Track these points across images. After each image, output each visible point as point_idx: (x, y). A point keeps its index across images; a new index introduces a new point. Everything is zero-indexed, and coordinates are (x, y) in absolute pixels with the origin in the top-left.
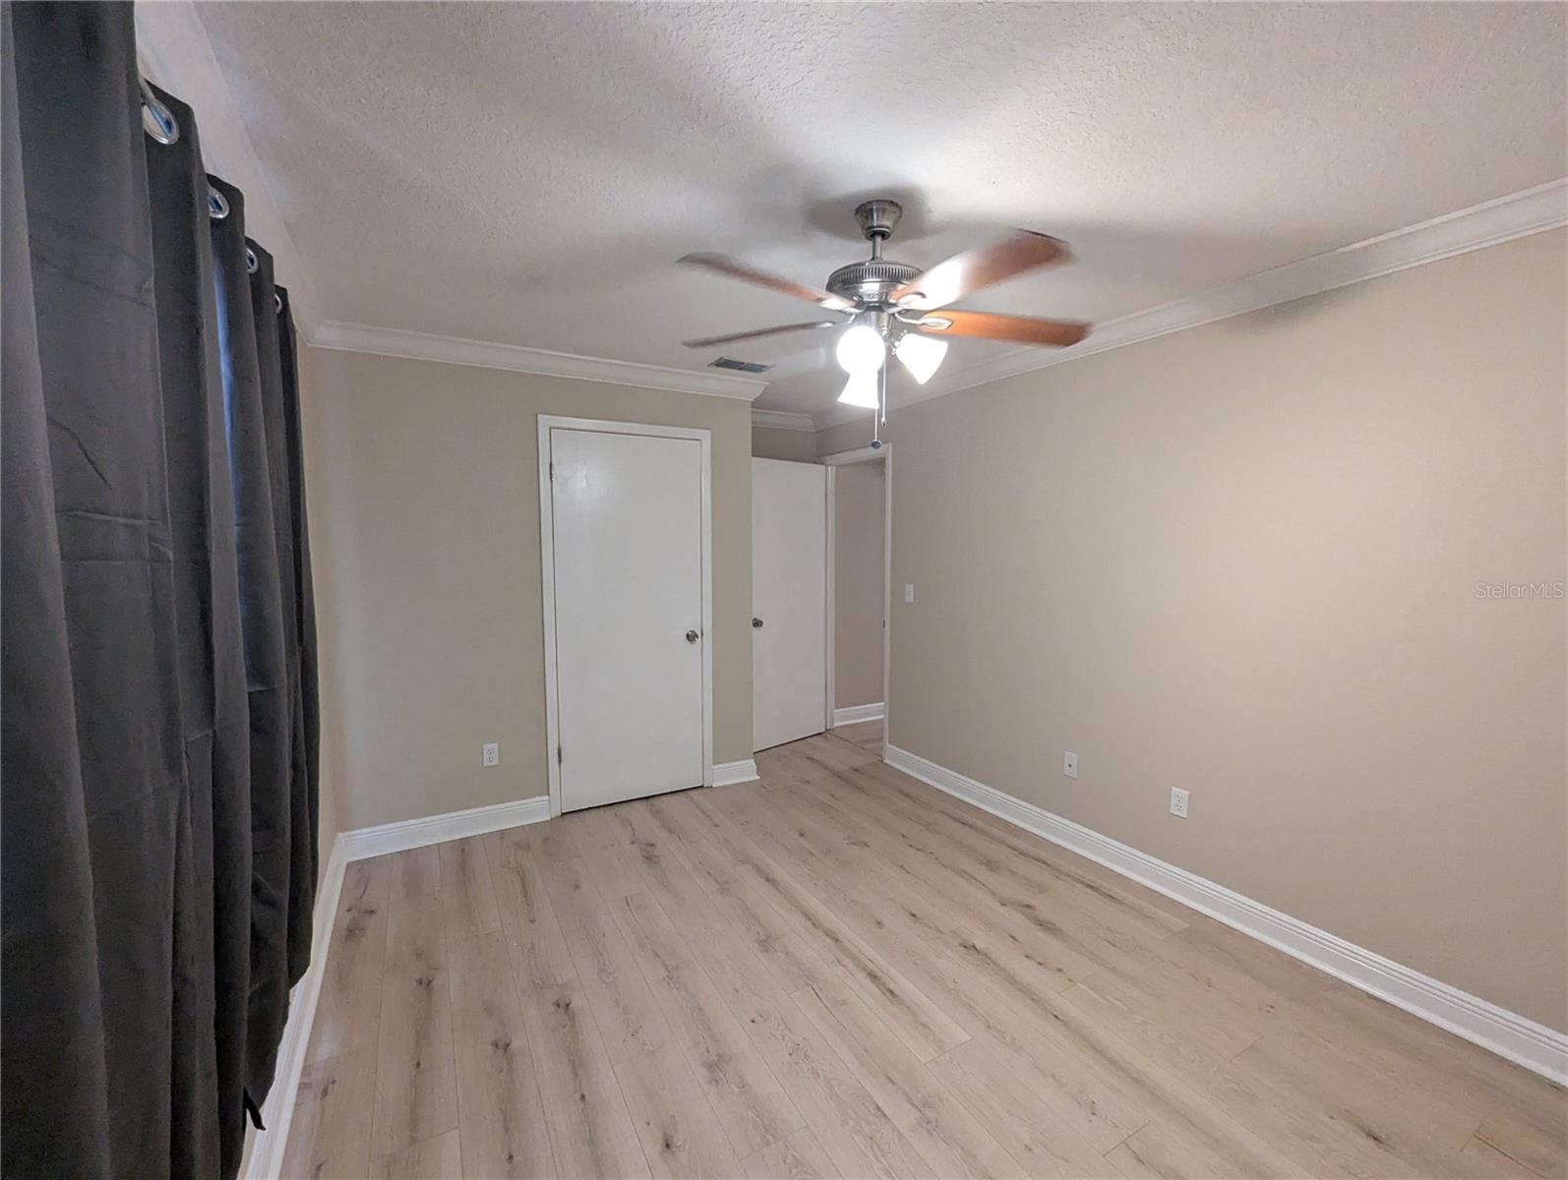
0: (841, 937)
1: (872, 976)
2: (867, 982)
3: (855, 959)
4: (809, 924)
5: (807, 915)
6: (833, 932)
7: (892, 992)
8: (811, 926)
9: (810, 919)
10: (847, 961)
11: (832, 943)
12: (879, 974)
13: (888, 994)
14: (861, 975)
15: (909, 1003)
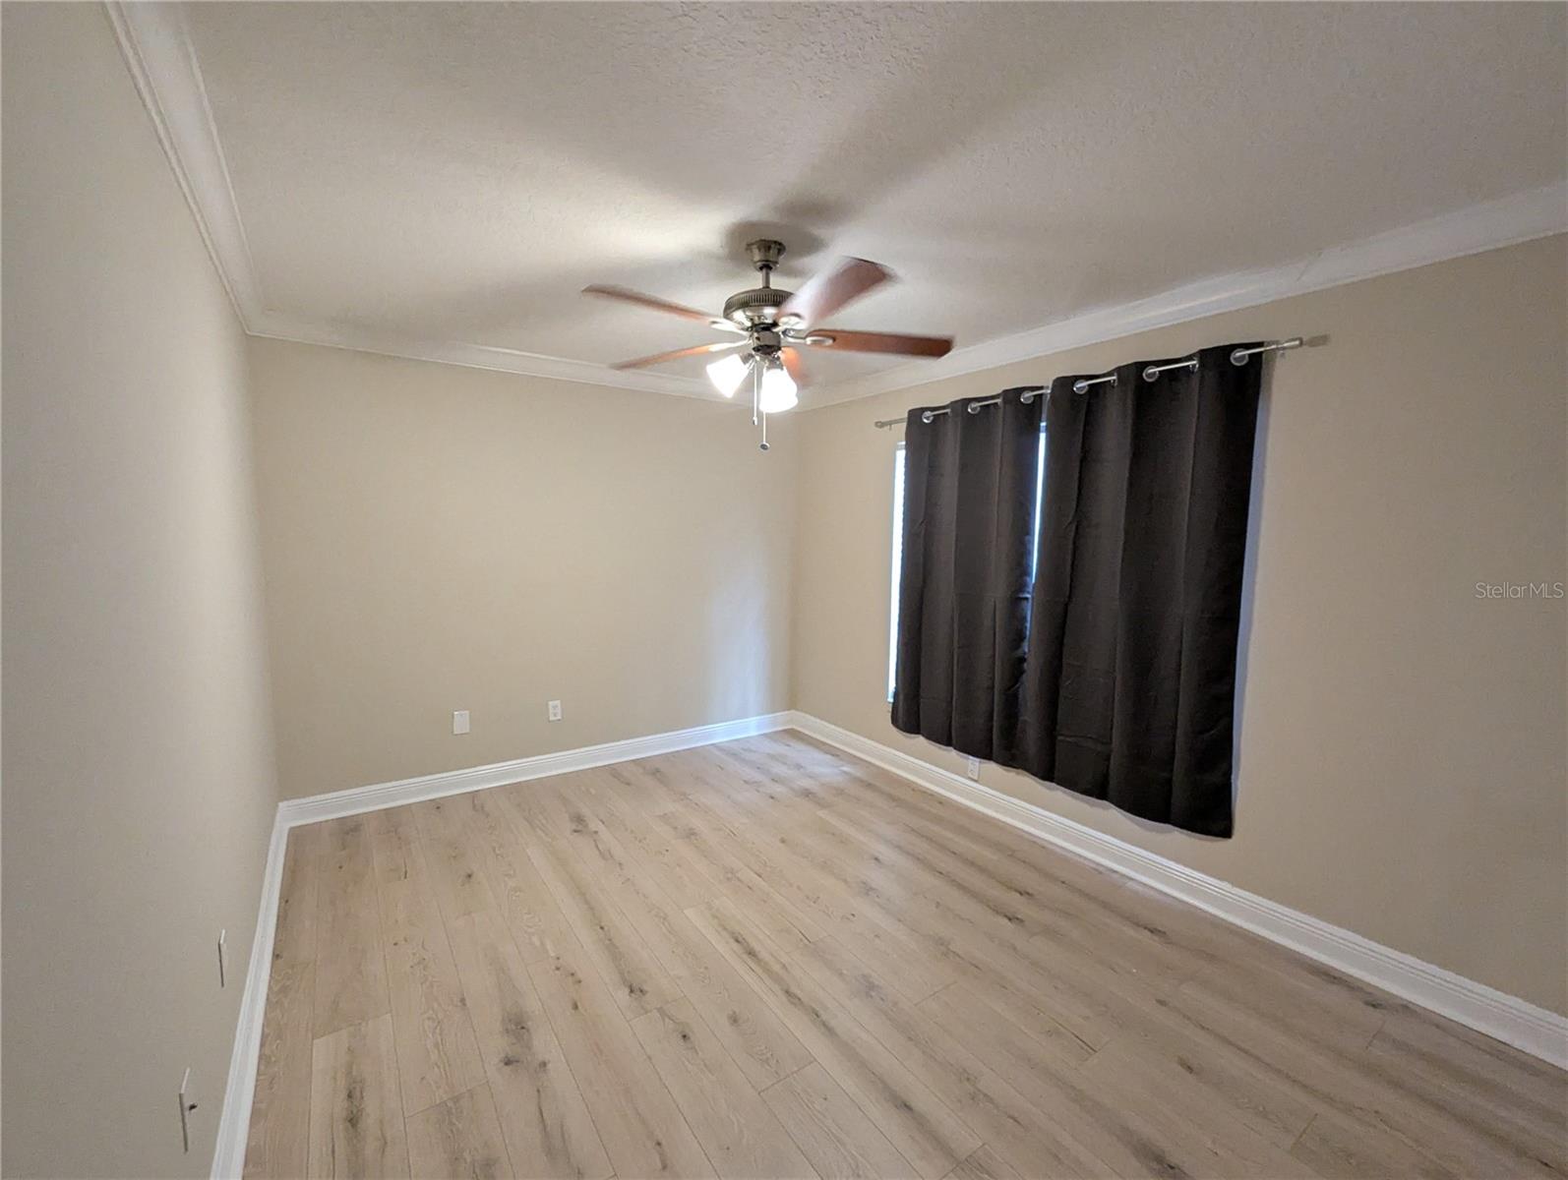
0: (784, 998)
1: (751, 953)
2: (757, 947)
3: (768, 971)
4: (824, 1017)
5: (829, 1030)
6: (792, 1003)
7: (737, 941)
8: (821, 1012)
9: (824, 1024)
10: (776, 968)
11: (794, 990)
12: (745, 956)
13: (740, 939)
14: (764, 955)
15: (724, 933)
